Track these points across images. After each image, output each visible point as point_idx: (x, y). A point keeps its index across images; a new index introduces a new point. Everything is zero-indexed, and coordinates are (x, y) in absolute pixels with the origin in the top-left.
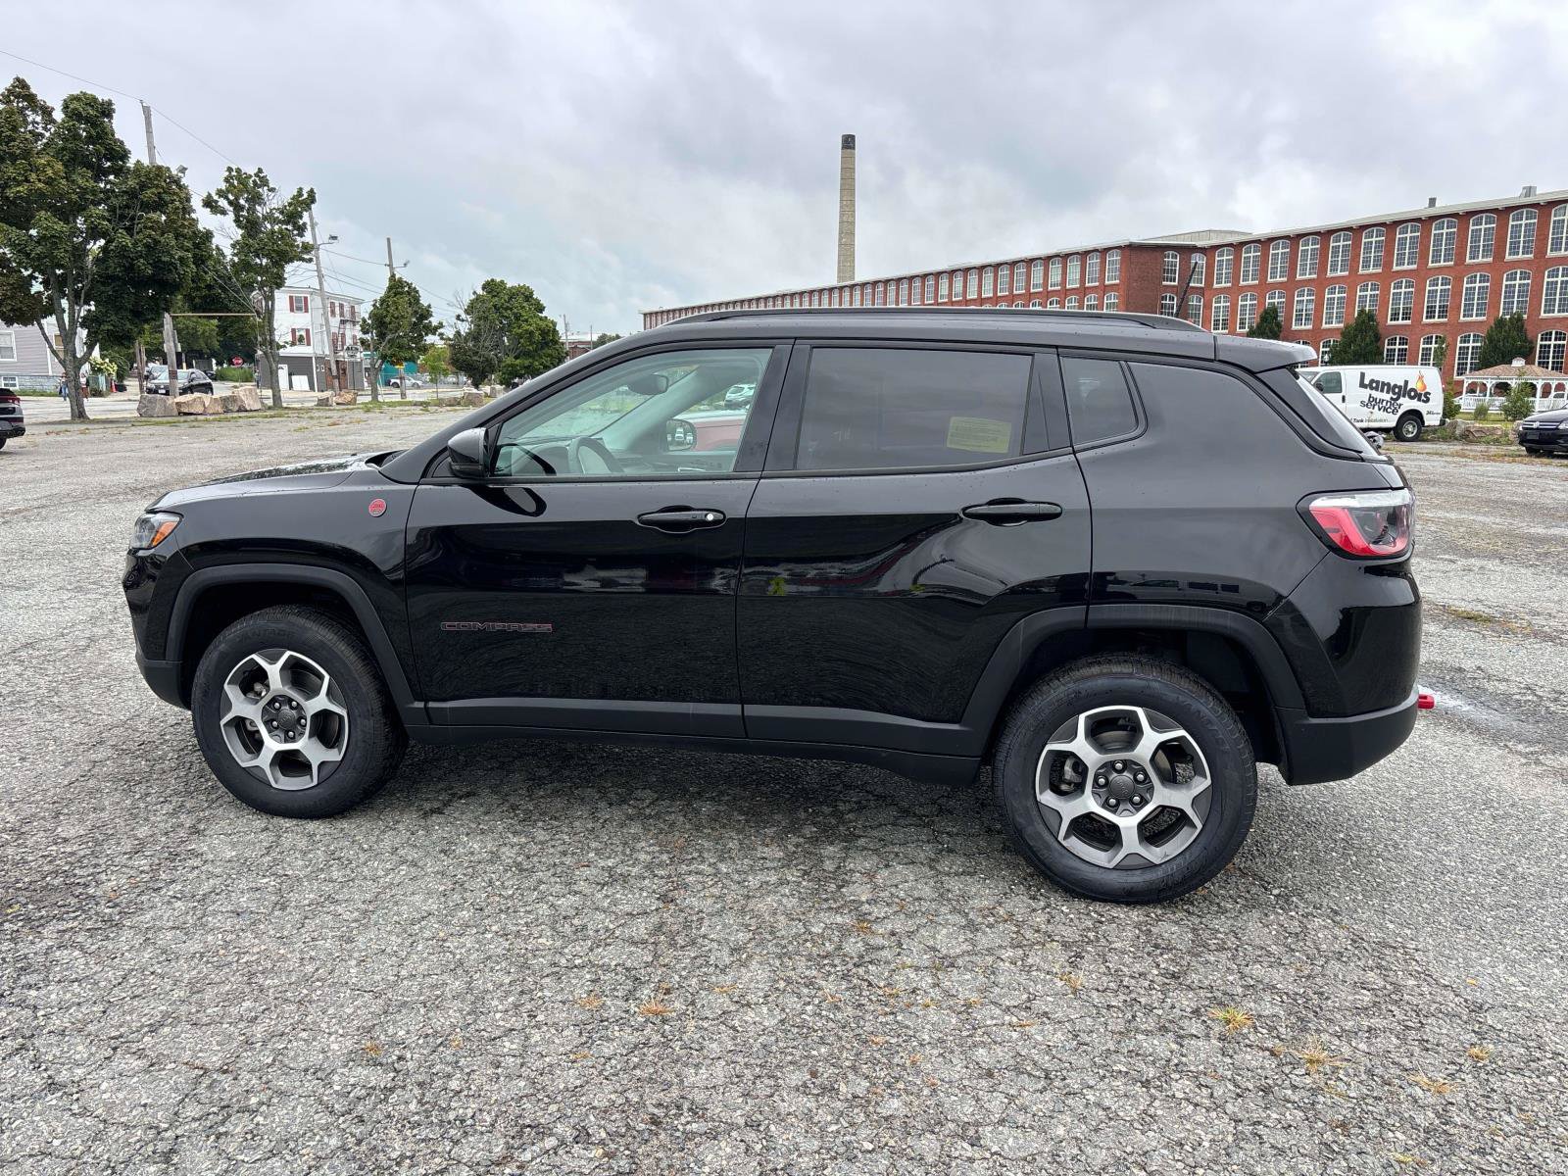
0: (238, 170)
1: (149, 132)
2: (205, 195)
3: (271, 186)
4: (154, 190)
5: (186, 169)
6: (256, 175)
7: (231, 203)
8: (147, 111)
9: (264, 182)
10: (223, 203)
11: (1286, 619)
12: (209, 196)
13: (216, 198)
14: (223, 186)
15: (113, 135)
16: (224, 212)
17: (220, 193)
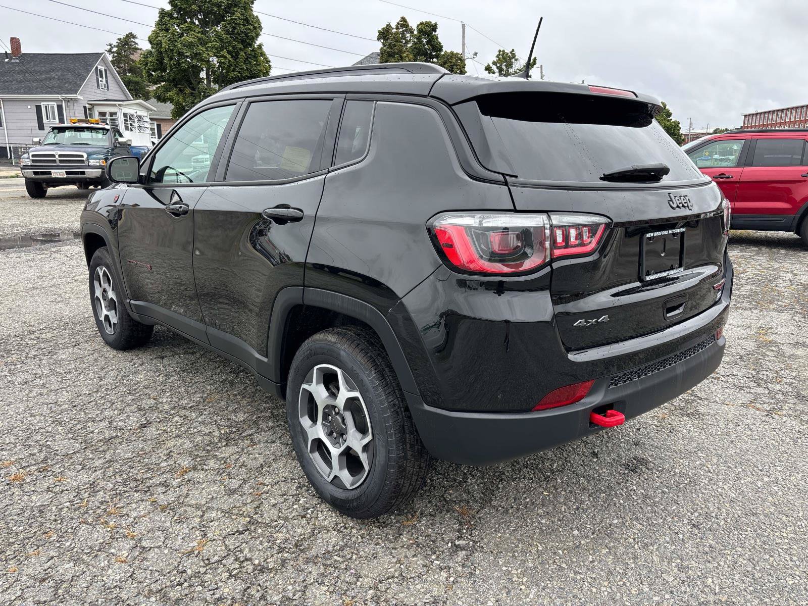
0: (504, 51)
1: (464, 37)
2: (486, 65)
3: (516, 58)
4: (449, 64)
5: (477, 53)
6: (511, 53)
7: (498, 68)
8: (464, 27)
9: (514, 56)
10: (494, 68)
11: (400, 316)
12: (489, 65)
13: (491, 65)
14: (495, 59)
15: (437, 40)
16: (494, 73)
17: (494, 63)
